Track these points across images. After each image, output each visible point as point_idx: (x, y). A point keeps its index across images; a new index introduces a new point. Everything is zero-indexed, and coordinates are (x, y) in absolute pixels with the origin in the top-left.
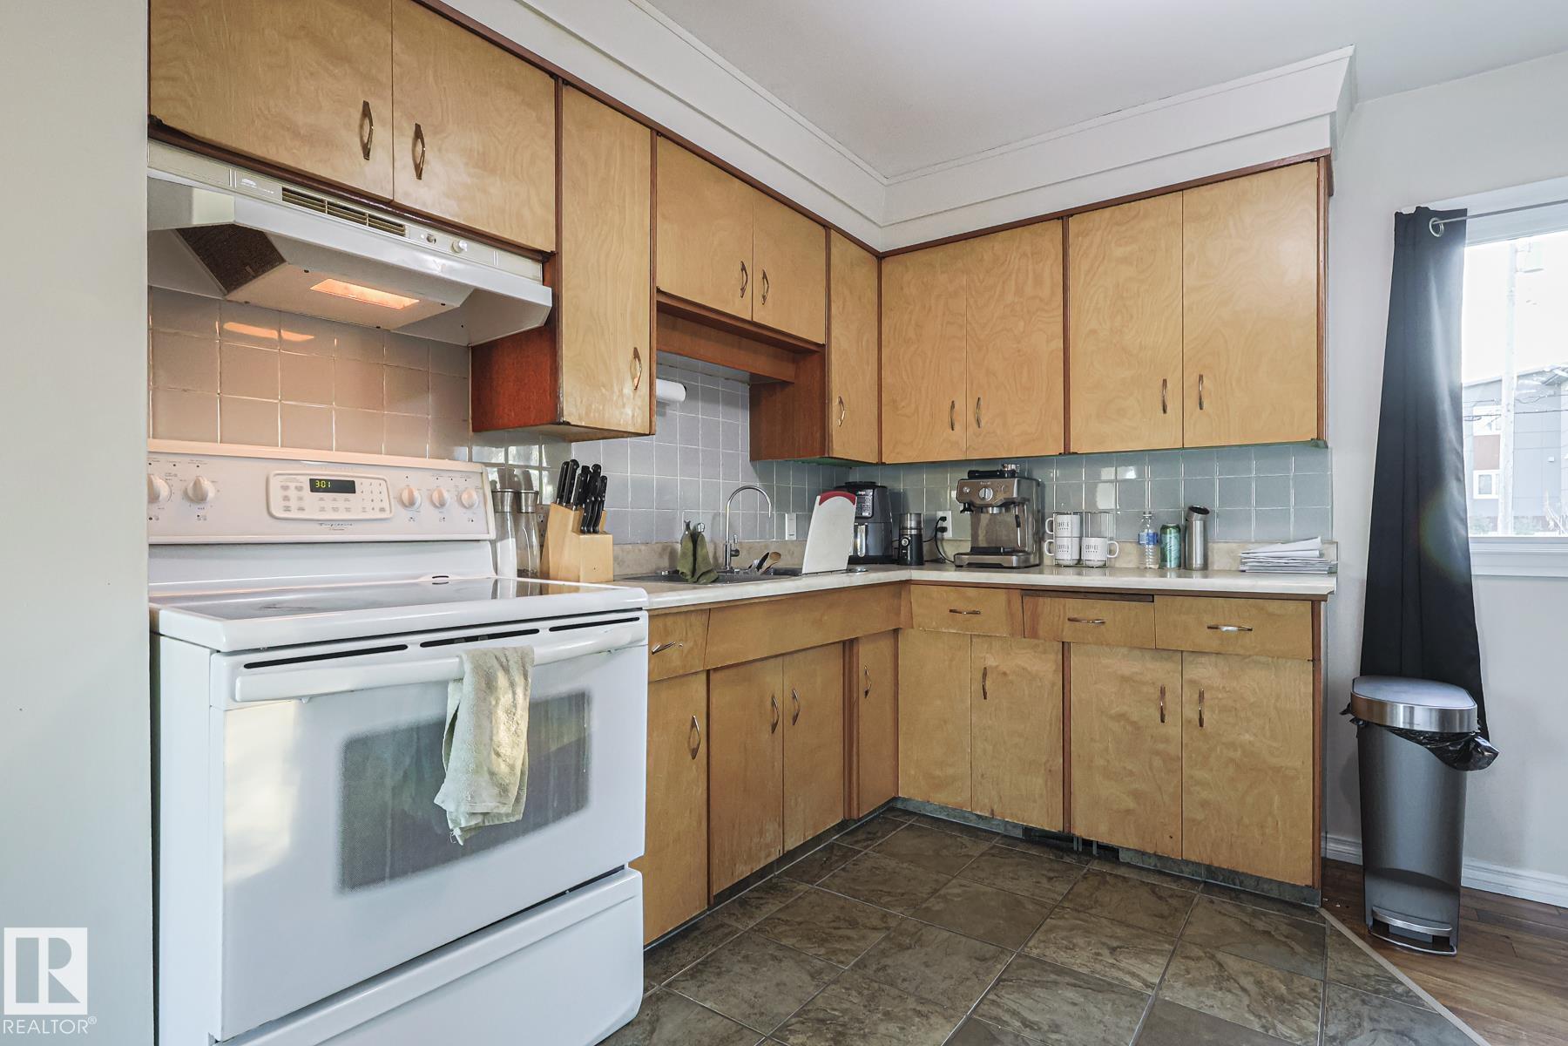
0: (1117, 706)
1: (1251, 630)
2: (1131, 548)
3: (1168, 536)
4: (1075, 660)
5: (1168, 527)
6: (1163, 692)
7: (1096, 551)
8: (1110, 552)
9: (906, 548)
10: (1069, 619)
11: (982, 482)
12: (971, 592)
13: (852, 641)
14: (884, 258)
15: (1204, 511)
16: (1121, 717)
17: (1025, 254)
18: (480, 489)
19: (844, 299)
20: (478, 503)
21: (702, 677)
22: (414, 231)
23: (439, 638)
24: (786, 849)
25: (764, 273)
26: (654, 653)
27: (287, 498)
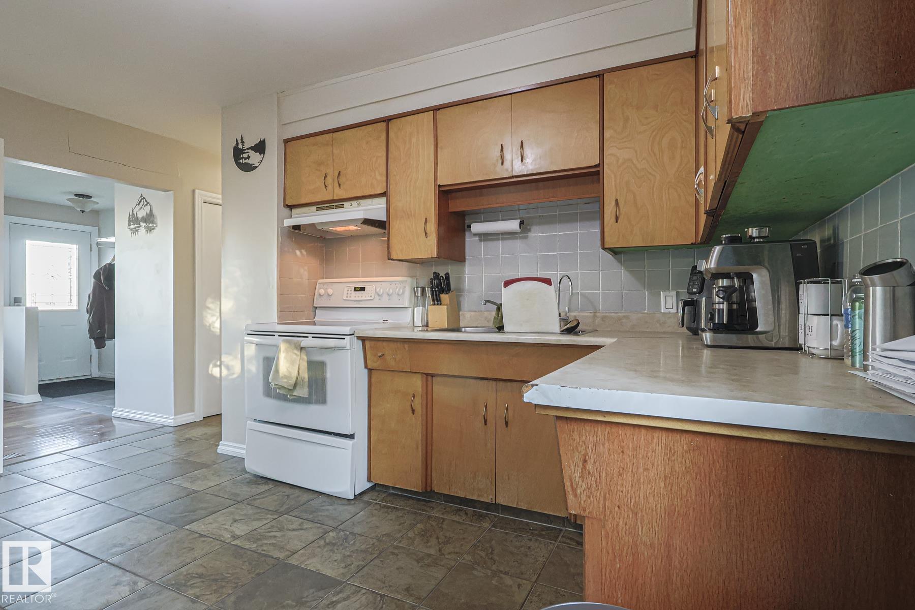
18: (405, 287)
19: (626, 120)
20: (403, 293)
21: (420, 376)
22: (347, 204)
23: (282, 335)
24: (498, 502)
25: (522, 142)
26: (380, 357)
27: (348, 294)
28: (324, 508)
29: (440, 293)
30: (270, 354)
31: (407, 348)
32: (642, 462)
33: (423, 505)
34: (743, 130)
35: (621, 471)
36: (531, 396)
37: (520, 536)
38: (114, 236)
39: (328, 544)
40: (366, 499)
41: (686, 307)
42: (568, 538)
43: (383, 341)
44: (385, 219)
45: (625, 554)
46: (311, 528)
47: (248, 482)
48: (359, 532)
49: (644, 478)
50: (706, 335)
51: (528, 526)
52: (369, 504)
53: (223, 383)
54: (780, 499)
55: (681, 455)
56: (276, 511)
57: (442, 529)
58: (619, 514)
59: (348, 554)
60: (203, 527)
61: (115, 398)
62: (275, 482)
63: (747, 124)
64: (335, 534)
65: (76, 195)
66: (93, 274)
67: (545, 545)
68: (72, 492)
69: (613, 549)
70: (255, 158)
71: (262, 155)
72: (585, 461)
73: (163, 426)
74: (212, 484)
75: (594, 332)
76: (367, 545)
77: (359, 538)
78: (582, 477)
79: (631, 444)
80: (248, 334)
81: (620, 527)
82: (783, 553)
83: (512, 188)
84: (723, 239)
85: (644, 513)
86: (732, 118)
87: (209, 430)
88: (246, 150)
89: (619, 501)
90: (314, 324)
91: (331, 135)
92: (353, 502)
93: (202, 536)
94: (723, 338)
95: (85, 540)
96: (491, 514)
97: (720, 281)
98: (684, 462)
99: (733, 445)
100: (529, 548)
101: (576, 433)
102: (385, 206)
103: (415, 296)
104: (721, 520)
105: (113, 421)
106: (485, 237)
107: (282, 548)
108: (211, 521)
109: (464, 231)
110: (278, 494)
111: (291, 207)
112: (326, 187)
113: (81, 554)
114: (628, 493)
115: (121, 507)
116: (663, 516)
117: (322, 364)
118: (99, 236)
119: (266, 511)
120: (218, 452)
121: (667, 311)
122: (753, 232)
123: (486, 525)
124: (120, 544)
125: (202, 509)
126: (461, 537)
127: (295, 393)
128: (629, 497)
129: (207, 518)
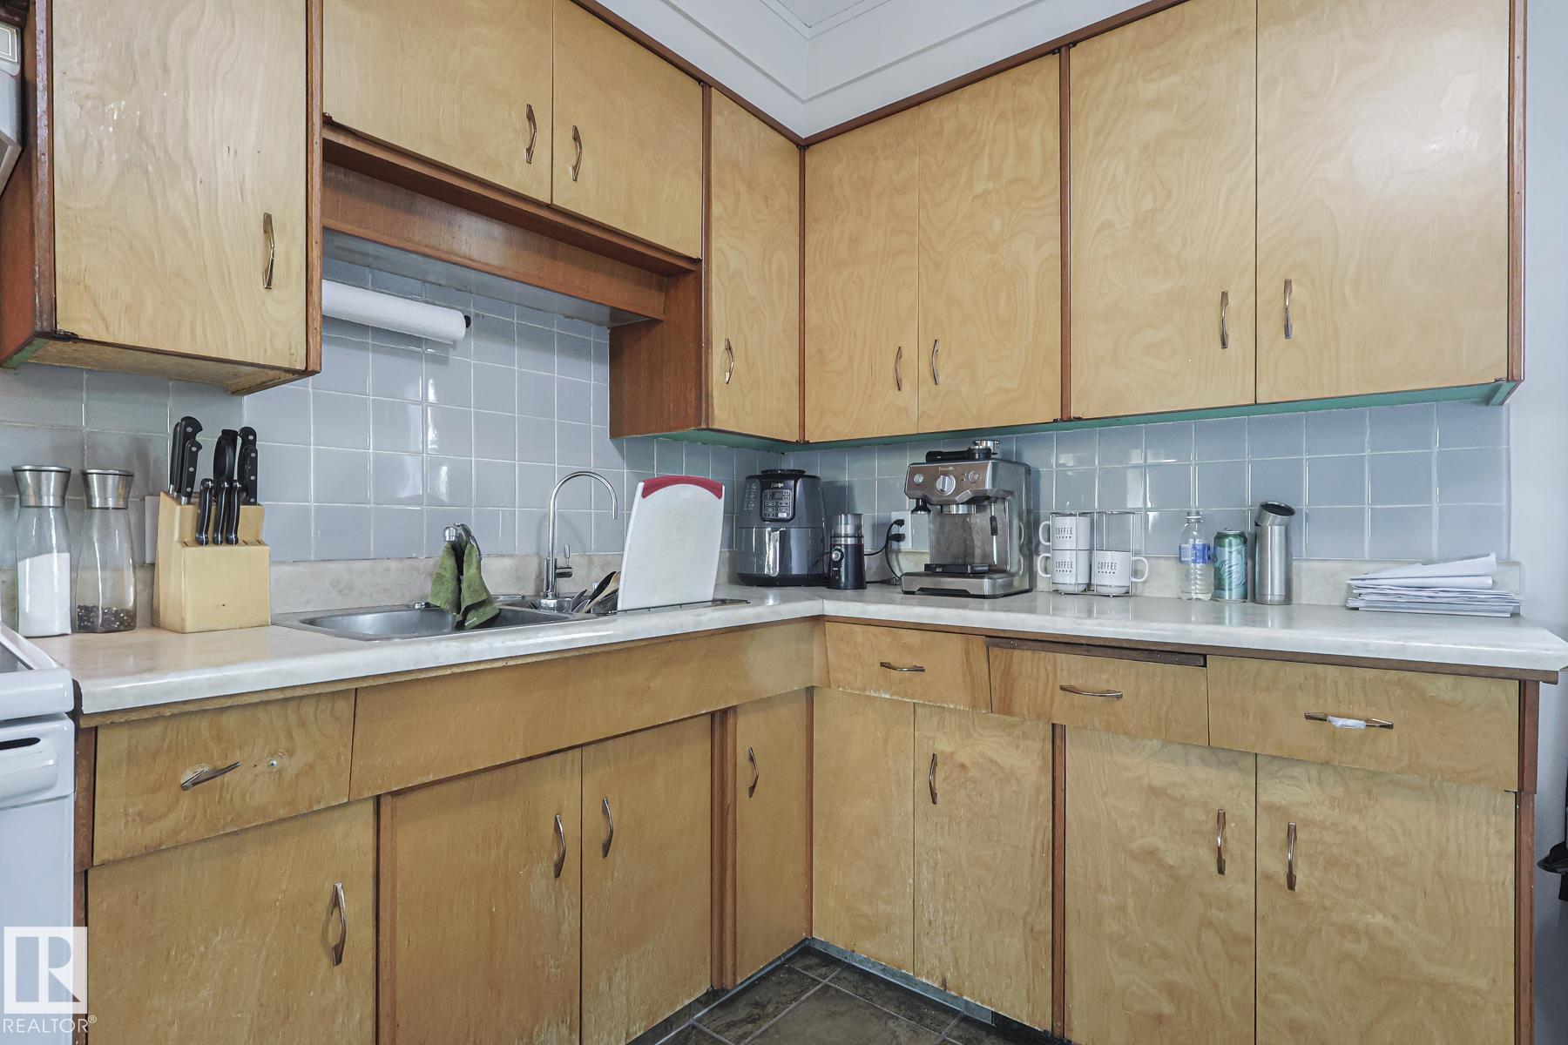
0: (1142, 837)
1: (1390, 727)
2: (1169, 568)
3: (1227, 549)
4: (1074, 755)
5: (1226, 536)
6: (1221, 819)
7: (1113, 572)
8: (1136, 573)
9: (838, 564)
10: (1062, 688)
11: (941, 466)
12: (914, 637)
13: (724, 712)
14: (808, 146)
15: (1286, 511)
16: (1150, 855)
17: (1002, 115)
19: (737, 197)
21: (367, 809)
25: (576, 129)
26: (188, 786)
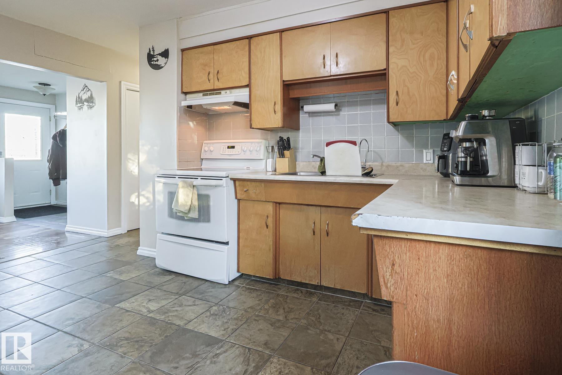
18: (261, 146)
19: (403, 40)
20: (260, 150)
21: (271, 204)
22: (223, 92)
23: (181, 177)
24: (322, 284)
25: (337, 54)
26: (245, 191)
27: (223, 150)
28: (209, 290)
29: (284, 150)
30: (172, 190)
31: (263, 186)
32: (431, 266)
33: (274, 287)
34: (497, 45)
35: (418, 272)
36: (357, 221)
37: (337, 306)
38: (66, 111)
39: (212, 315)
40: (237, 284)
41: (440, 160)
42: (367, 307)
43: (248, 181)
44: (248, 102)
45: (420, 327)
46: (200, 304)
47: (158, 274)
48: (233, 306)
49: (433, 276)
50: (456, 178)
51: (342, 299)
52: (238, 287)
53: (140, 209)
54: (524, 290)
55: (458, 261)
56: (177, 293)
57: (287, 303)
58: (416, 300)
59: (226, 321)
60: (128, 305)
61: (67, 218)
62: (176, 274)
63: (500, 41)
64: (217, 308)
65: (39, 84)
66: (52, 136)
67: (353, 312)
68: (37, 283)
69: (413, 323)
70: (161, 61)
71: (167, 59)
72: (393, 265)
73: (100, 237)
74: (134, 276)
75: (381, 175)
76: (238, 315)
77: (233, 310)
78: (391, 275)
79: (424, 253)
80: (158, 177)
81: (417, 309)
82: (526, 325)
83: (330, 83)
84: (467, 117)
85: (433, 299)
86: (493, 37)
87: (132, 240)
88: (155, 55)
89: (416, 291)
90: (201, 170)
91: (212, 47)
92: (228, 286)
93: (127, 311)
94: (467, 180)
95: (46, 316)
96: (317, 292)
97: (464, 143)
98: (460, 266)
99: (493, 254)
100: (343, 314)
101: (387, 246)
102: (248, 93)
103: (267, 151)
104: (484, 304)
105: (66, 234)
106: (312, 114)
107: (182, 318)
108: (134, 301)
109: (299, 110)
110: (178, 282)
111: (186, 93)
112: (209, 80)
113: (44, 326)
114: (422, 286)
115: (71, 292)
116: (446, 301)
117: (207, 196)
118: (56, 111)
119: (171, 293)
120: (137, 254)
121: (427, 162)
122: (485, 113)
123: (315, 299)
124: (71, 318)
125: (128, 293)
126: (299, 308)
127: (190, 215)
128: (423, 288)
129: (131, 299)
